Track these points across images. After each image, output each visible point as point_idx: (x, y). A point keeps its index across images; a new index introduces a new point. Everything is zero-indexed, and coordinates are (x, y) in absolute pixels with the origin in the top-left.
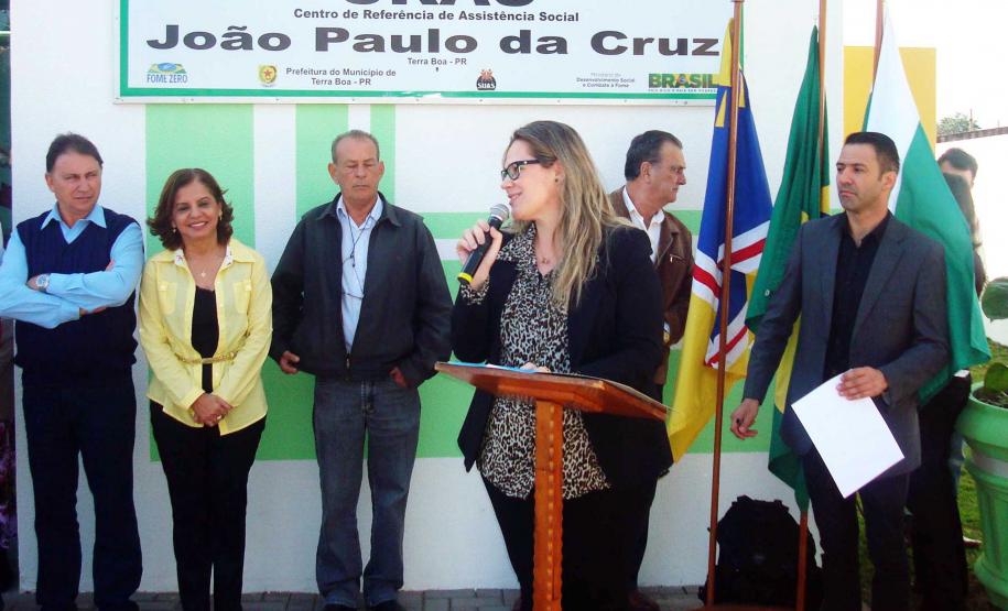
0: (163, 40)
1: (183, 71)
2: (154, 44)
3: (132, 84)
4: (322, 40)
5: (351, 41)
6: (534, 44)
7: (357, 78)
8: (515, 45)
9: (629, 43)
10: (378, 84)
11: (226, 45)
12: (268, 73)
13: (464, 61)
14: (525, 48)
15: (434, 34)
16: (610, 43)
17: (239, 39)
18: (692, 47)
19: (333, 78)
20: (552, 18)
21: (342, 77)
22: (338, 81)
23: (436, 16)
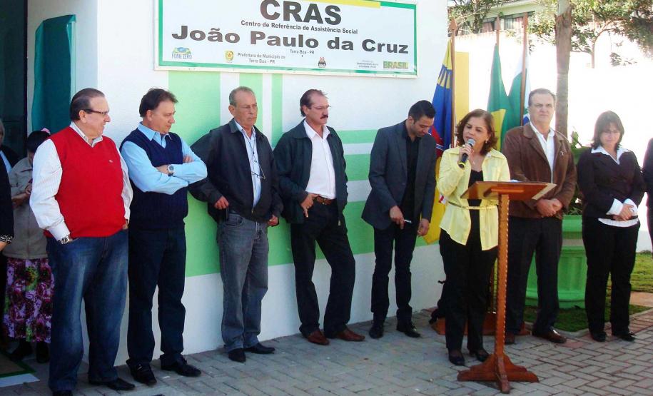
0: (180, 35)
1: (190, 53)
2: (175, 36)
3: (165, 59)
4: (254, 38)
5: (266, 39)
6: (341, 45)
7: (269, 59)
8: (333, 45)
9: (376, 46)
10: (278, 63)
11: (210, 39)
12: (229, 55)
13: (313, 52)
14: (337, 47)
15: (301, 37)
16: (369, 45)
17: (216, 36)
18: (399, 49)
19: (258, 59)
20: (347, 32)
21: (263, 59)
22: (261, 61)
23: (302, 28)
